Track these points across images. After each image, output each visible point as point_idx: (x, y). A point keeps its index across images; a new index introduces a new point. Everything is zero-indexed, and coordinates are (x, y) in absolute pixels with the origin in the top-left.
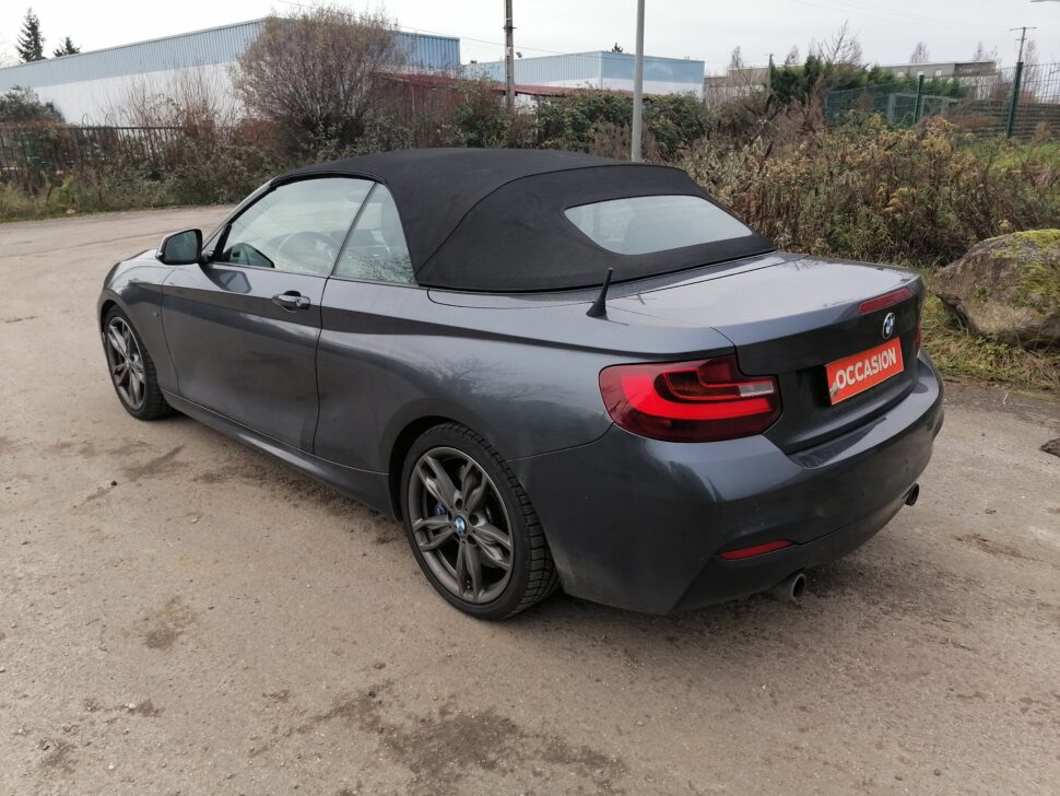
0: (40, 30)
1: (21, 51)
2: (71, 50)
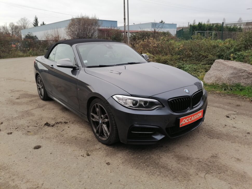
0: (38, 20)
1: (34, 25)
2: (44, 24)
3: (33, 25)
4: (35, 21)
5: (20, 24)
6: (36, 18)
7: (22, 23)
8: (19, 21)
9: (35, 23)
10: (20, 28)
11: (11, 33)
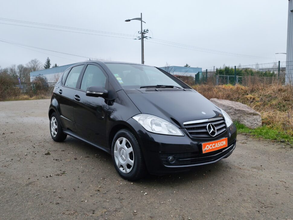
0: (50, 62)
2: (56, 66)
3: (44, 67)
4: (47, 64)
5: (30, 67)
6: (48, 60)
7: (33, 65)
8: (30, 63)
9: (47, 65)
10: (29, 71)
11: (18, 75)
